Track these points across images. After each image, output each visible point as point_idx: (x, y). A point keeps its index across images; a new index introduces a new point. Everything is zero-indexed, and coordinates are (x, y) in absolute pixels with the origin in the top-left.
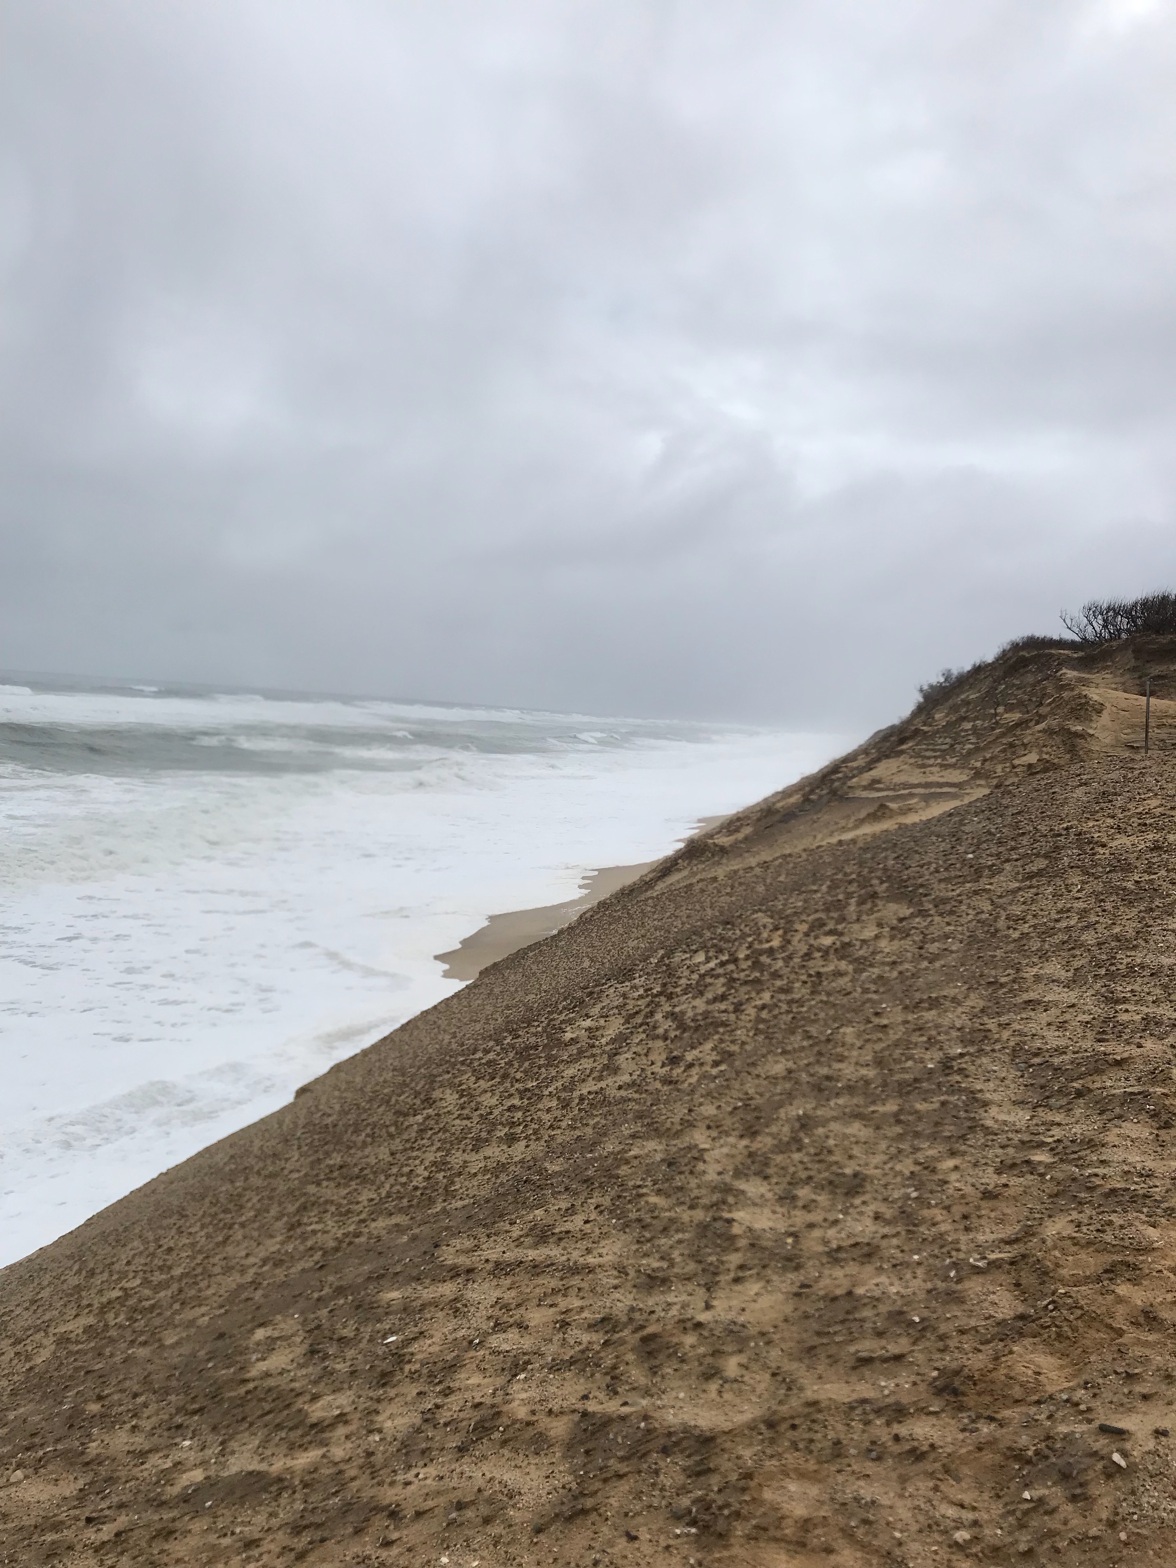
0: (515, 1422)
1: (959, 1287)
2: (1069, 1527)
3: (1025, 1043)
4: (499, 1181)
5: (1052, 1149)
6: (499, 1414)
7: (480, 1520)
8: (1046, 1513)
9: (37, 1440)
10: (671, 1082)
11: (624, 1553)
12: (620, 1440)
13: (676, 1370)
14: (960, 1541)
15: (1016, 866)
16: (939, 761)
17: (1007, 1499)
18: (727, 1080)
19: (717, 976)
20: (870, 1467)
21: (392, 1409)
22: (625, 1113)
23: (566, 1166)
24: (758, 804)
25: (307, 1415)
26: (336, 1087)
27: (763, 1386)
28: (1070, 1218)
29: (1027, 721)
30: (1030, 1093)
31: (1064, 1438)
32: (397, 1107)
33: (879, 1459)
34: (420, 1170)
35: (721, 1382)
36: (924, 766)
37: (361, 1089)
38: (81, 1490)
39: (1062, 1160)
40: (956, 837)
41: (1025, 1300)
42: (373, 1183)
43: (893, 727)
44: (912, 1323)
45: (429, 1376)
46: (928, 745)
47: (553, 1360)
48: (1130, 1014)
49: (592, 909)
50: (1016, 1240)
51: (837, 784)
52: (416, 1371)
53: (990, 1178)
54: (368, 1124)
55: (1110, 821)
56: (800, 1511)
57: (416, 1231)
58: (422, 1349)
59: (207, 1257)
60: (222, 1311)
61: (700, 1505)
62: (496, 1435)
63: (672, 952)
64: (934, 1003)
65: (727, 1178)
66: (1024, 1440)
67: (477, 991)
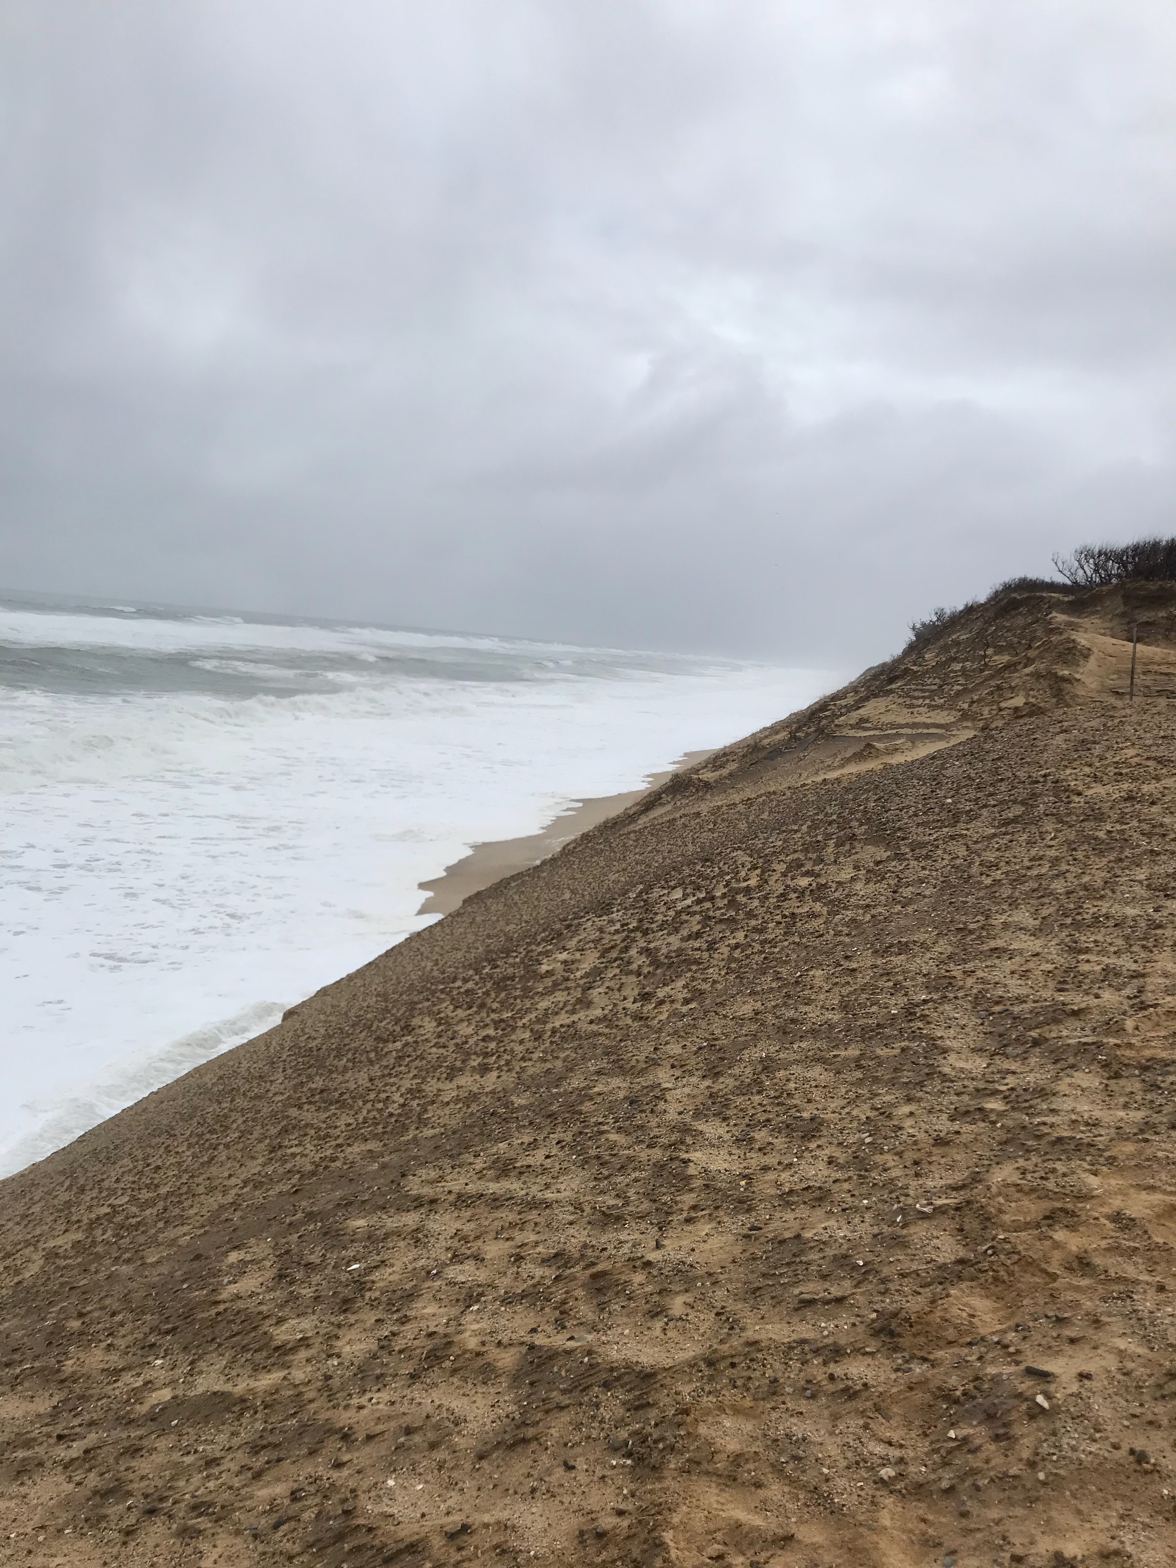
0: (465, 1352)
1: (905, 1232)
2: (990, 1466)
3: (987, 991)
4: (470, 1110)
5: (1005, 1098)
6: (450, 1344)
7: (426, 1445)
8: (970, 1451)
9: (17, 1357)
10: (641, 1018)
11: (562, 1482)
12: (563, 1373)
13: (623, 1307)
14: (885, 1478)
15: (993, 812)
16: (927, 701)
17: (933, 1437)
18: (694, 1019)
19: (694, 913)
20: (804, 1406)
21: (352, 1334)
22: (595, 1046)
23: (532, 1100)
24: (745, 739)
25: (271, 1338)
26: (321, 1011)
27: (707, 1324)
28: (1016, 1165)
29: (1015, 664)
30: (988, 1041)
31: (992, 1380)
32: (378, 1033)
33: (813, 1397)
34: (396, 1097)
35: (666, 1320)
36: (912, 706)
37: (346, 1013)
38: (54, 1407)
39: (1013, 1108)
40: (936, 781)
41: (967, 1245)
42: (351, 1107)
43: (884, 665)
44: (856, 1267)
45: (388, 1304)
46: (917, 685)
47: (506, 1293)
48: (1092, 965)
49: (575, 841)
50: (963, 1187)
51: (824, 722)
52: (376, 1299)
53: (943, 1125)
54: (350, 1050)
55: (1087, 770)
56: (733, 1446)
57: (386, 1159)
58: (383, 1278)
59: (192, 1177)
60: (202, 1231)
61: (636, 1438)
62: (447, 1364)
63: (651, 887)
64: (904, 948)
65: (687, 1118)
66: (953, 1380)
67: (459, 919)
